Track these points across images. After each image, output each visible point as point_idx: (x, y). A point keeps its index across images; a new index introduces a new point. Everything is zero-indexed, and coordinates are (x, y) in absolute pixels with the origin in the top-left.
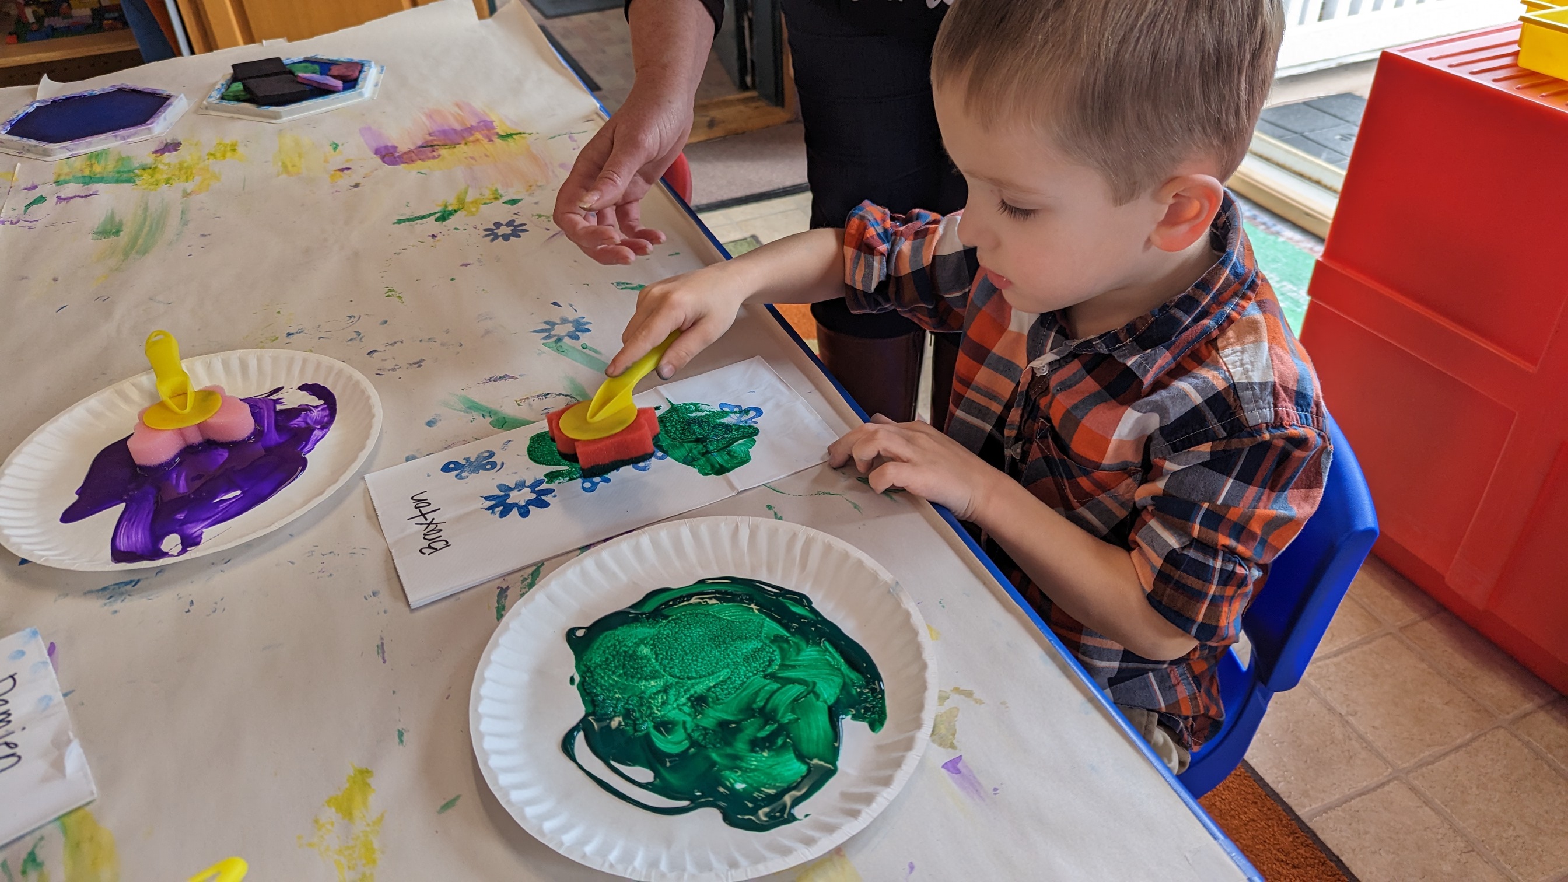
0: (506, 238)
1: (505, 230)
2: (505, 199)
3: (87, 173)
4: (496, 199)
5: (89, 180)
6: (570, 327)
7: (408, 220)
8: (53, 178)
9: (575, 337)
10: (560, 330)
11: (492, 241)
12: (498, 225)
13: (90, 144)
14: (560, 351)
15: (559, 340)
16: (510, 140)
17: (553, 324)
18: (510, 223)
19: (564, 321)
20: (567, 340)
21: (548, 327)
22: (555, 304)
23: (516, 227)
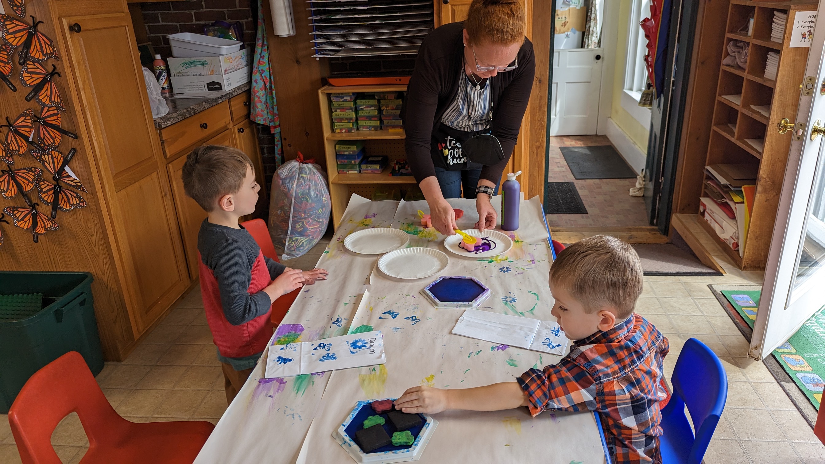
0: (504, 272)
1: (505, 269)
2: (509, 260)
4: (506, 260)
6: (511, 299)
7: (481, 261)
9: (511, 302)
10: (508, 299)
11: (501, 272)
12: (504, 267)
14: (506, 304)
15: (507, 302)
16: (518, 243)
17: (506, 297)
18: (507, 268)
19: (510, 297)
20: (509, 302)
22: (510, 292)
23: (508, 270)
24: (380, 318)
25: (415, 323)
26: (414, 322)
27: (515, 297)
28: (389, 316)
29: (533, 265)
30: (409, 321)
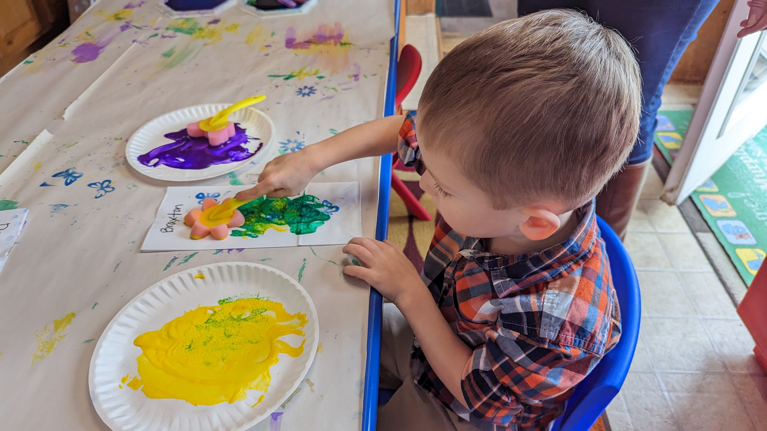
0: (304, 95)
1: (306, 91)
2: (319, 75)
3: (180, 27)
4: (315, 74)
5: (178, 30)
6: (295, 145)
7: (274, 76)
8: (166, 26)
10: (290, 145)
11: (298, 95)
12: (306, 88)
13: (188, 14)
16: (344, 46)
17: (289, 141)
18: (311, 88)
19: (295, 142)
21: (287, 142)
22: (298, 133)
23: (312, 90)
24: (44, 185)
25: (101, 196)
26: (102, 192)
27: (304, 140)
28: (62, 180)
29: (354, 83)
30: (94, 191)
